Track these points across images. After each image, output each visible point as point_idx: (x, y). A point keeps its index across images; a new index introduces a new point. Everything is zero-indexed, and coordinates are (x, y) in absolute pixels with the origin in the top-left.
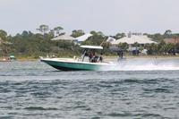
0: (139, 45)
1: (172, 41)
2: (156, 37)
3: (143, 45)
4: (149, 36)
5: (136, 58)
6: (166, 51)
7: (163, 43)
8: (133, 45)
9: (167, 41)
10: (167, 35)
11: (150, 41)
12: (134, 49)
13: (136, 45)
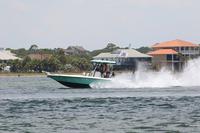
1: (38, 57)
2: (20, 52)
3: (5, 61)
4: (12, 51)
6: (31, 68)
7: (28, 60)
9: (32, 57)
10: (33, 50)
11: (13, 57)
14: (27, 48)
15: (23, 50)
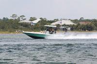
1: (84, 23)
2: (75, 21)
3: (68, 25)
4: (71, 21)
6: (80, 29)
7: (79, 25)
10: (81, 20)
12: (64, 27)
13: (64, 25)
15: (77, 20)
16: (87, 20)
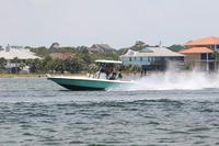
0: (19, 61)
2: (40, 51)
3: (24, 61)
4: (32, 50)
5: (16, 77)
6: (52, 68)
7: (49, 59)
8: (12, 61)
9: (54, 56)
10: (54, 49)
11: (33, 56)
12: (14, 65)
13: (16, 60)
14: (48, 47)
16: (68, 48)
